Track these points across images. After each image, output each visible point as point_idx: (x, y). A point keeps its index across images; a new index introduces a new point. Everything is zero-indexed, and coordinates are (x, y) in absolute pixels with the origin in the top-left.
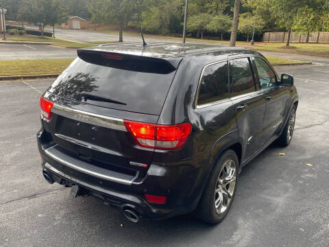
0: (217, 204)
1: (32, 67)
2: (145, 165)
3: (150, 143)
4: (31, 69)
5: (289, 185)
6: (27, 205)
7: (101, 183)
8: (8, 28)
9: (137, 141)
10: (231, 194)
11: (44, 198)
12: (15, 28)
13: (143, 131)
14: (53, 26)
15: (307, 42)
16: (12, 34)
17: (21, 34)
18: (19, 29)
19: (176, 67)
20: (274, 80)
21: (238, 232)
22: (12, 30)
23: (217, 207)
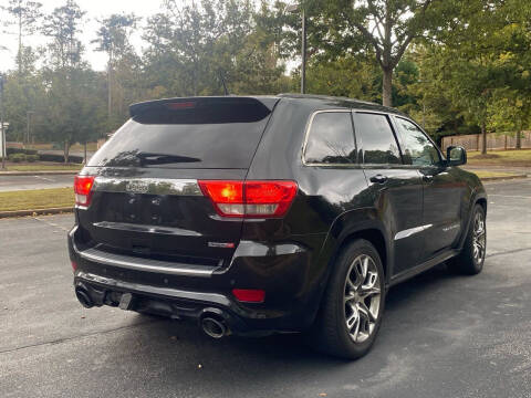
0: (350, 323)
1: (51, 197)
2: (231, 245)
3: (237, 210)
4: (49, 200)
5: (475, 316)
6: (48, 351)
7: (166, 281)
8: (10, 151)
9: (219, 210)
10: (375, 316)
11: (77, 343)
12: (22, 151)
13: (226, 193)
14: (85, 144)
15: (518, 147)
16: (17, 161)
17: (31, 161)
18: (28, 152)
19: (270, 107)
20: (437, 159)
21: (388, 368)
22: (16, 156)
23: (349, 327)
